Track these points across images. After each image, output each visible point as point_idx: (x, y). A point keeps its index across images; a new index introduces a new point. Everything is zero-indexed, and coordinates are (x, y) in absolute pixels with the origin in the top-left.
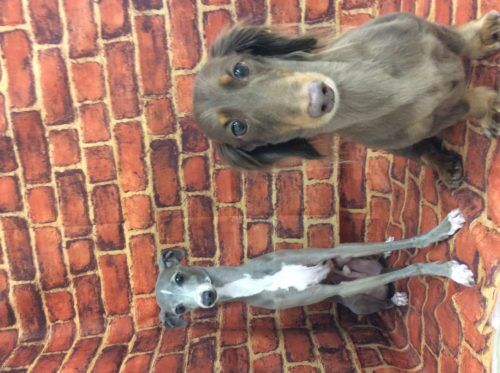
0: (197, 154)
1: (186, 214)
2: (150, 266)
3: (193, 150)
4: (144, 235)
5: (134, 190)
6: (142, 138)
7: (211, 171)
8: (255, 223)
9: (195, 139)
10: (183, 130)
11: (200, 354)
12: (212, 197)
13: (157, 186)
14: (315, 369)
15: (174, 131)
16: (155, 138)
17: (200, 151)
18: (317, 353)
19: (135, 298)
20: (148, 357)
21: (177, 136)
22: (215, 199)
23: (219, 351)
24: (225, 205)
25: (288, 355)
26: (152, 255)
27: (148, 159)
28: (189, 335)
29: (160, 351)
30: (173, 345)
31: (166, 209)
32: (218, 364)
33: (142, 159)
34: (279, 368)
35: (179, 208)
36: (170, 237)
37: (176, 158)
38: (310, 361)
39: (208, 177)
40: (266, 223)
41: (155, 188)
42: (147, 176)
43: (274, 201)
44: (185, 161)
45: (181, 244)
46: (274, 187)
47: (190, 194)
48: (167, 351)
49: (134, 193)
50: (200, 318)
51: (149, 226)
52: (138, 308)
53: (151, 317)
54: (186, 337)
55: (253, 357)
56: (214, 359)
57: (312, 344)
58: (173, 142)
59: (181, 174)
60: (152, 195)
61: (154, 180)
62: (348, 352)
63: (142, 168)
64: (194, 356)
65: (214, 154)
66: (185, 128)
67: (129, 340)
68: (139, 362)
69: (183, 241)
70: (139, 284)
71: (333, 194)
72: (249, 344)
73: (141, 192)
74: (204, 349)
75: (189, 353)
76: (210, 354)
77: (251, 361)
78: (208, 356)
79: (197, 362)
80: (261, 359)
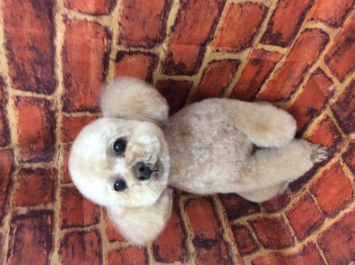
8: (131, 53)
11: (28, 236)
18: (191, 248)
23: (58, 234)
24: (80, 17)
28: (12, 199)
32: (55, 258)
40: (149, 54)
43: (171, 21)
50: (29, 161)
54: (6, 199)
55: (107, 247)
56: (50, 248)
64: (17, 240)
71: (262, 21)
72: (102, 226)
74: (35, 228)
75: (11, 233)
76: (43, 239)
77: (104, 253)
78: (40, 242)
79: (23, 251)
80: (118, 251)
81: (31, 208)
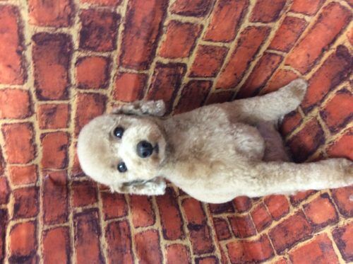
0: (98, 54)
1: (74, 107)
2: (27, 146)
3: (94, 49)
4: (20, 124)
5: (8, 82)
6: (20, 28)
7: (113, 73)
9: (99, 37)
10: (83, 25)
11: (85, 227)
12: (109, 95)
13: (39, 81)
14: (186, 247)
15: (70, 24)
16: (40, 29)
17: (103, 51)
18: (187, 231)
19: (8, 166)
20: (33, 226)
21: (74, 32)
22: (111, 98)
23: (103, 224)
24: (122, 103)
25: (164, 232)
26: (30, 138)
27: (28, 54)
28: (71, 202)
29: (45, 223)
30: (55, 214)
31: (49, 102)
32: (103, 240)
33: (19, 52)
34: (157, 244)
35: (66, 102)
36: (52, 124)
37: (69, 56)
38: (181, 239)
39: (108, 77)
41: (36, 83)
42: (25, 71)
44: (80, 60)
45: (65, 130)
46: (179, 93)
47: (82, 91)
48: (51, 223)
49: (7, 86)
50: (77, 176)
51: (28, 116)
52: (13, 173)
53: (25, 174)
54: (67, 202)
55: (134, 231)
56: (100, 234)
57: (182, 220)
58: (66, 39)
59: (73, 71)
60: (33, 90)
61: (36, 75)
62: (209, 228)
63: (19, 62)
64: (79, 230)
65: (121, 57)
66: (87, 23)
67: (7, 201)
68: (23, 232)
69: (68, 127)
70: (14, 157)
72: (130, 218)
73: (17, 87)
74: (88, 221)
75: (74, 226)
76: (94, 228)
77: (133, 235)
78: (93, 230)
79: (84, 236)
80: (141, 234)
81: (84, 208)
